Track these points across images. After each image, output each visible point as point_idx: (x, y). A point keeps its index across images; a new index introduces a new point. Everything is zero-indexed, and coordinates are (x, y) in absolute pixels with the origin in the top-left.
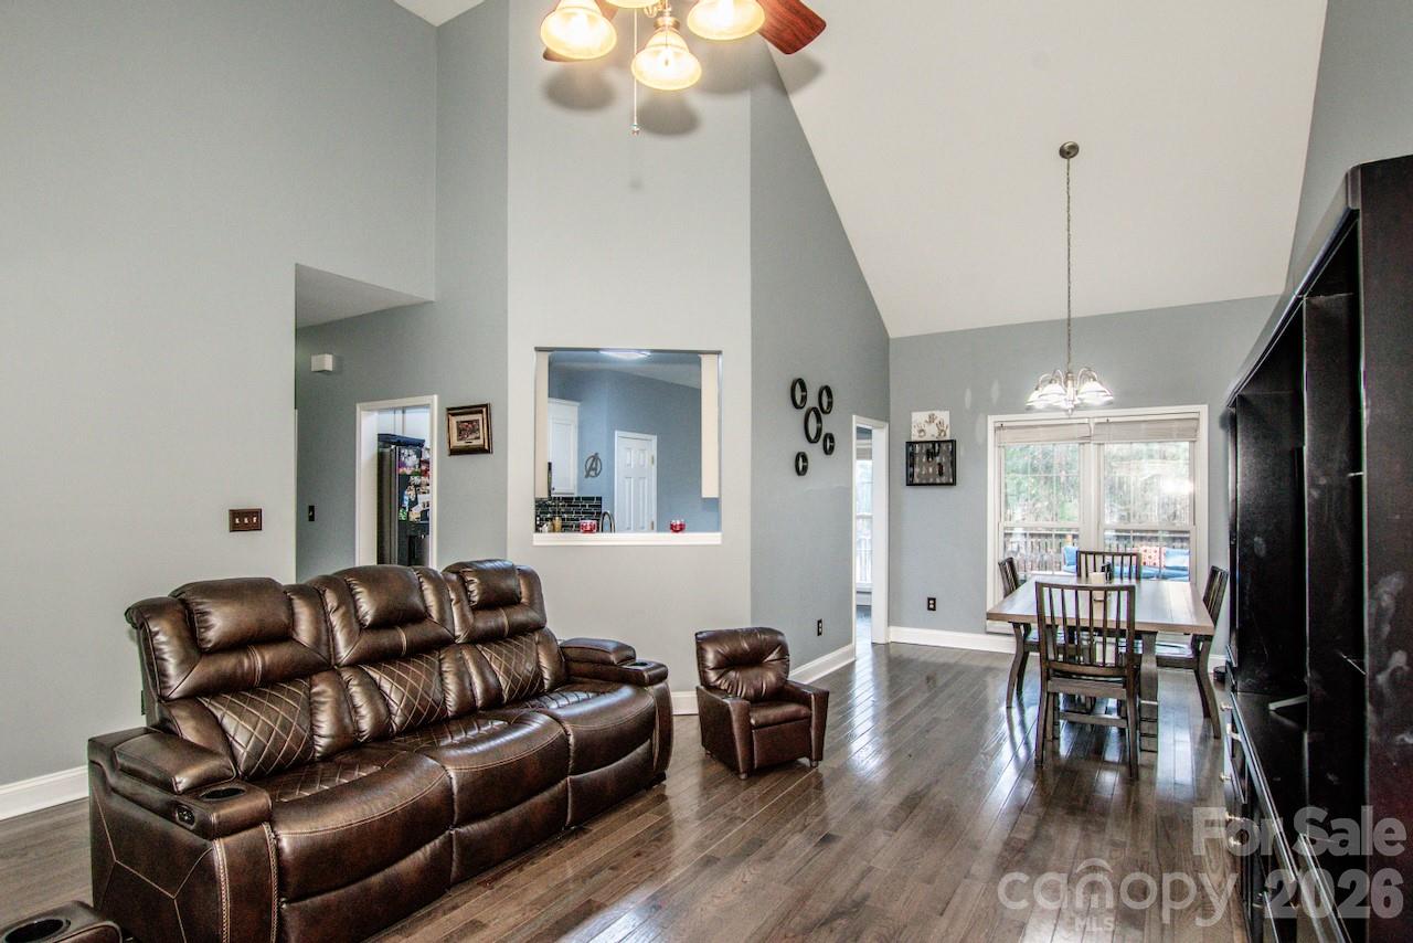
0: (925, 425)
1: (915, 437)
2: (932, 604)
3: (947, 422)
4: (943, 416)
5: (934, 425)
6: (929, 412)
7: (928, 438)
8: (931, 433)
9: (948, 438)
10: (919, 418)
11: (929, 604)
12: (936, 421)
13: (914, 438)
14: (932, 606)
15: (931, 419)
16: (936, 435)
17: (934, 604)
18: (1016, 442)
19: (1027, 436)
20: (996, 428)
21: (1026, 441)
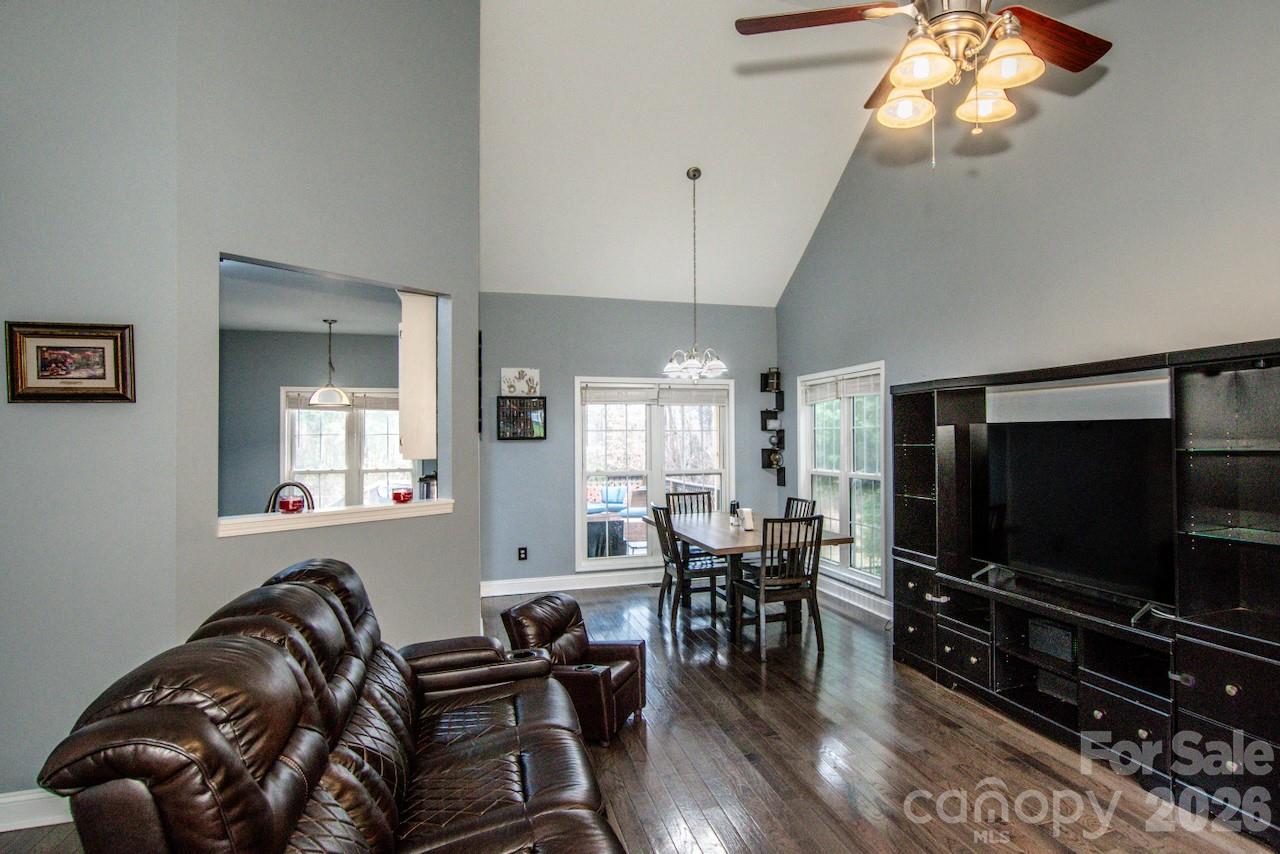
0: (513, 380)
1: (505, 392)
2: (523, 554)
3: (537, 379)
4: (534, 374)
5: (523, 382)
6: (520, 369)
7: (518, 393)
8: (521, 390)
9: (538, 394)
10: (509, 373)
11: (520, 554)
12: (527, 378)
13: (504, 394)
14: (523, 556)
15: (521, 376)
16: (526, 390)
17: (525, 554)
18: (598, 401)
19: (607, 396)
20: (582, 388)
21: (606, 401)
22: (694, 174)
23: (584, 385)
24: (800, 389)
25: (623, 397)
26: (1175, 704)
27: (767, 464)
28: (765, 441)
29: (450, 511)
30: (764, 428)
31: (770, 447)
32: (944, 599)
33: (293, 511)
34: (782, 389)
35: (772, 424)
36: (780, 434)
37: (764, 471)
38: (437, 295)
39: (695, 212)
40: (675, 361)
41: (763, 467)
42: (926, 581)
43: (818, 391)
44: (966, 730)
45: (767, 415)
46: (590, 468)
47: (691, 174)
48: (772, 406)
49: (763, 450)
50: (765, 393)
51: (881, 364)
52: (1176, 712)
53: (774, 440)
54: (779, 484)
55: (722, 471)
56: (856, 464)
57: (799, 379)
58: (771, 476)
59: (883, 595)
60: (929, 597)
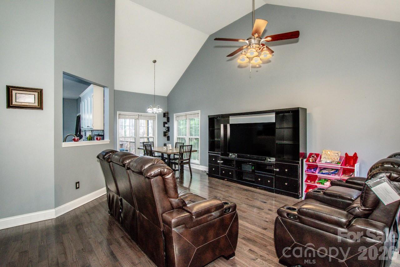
18: (123, 118)
19: (125, 117)
20: (119, 115)
21: (125, 118)
22: (155, 62)
23: (119, 114)
24: (175, 117)
25: (130, 117)
26: (275, 175)
27: (165, 135)
28: (164, 129)
29: (109, 143)
30: (164, 126)
31: (166, 131)
32: (222, 162)
33: (77, 141)
34: (169, 117)
35: (166, 125)
36: (168, 128)
37: (164, 137)
38: (104, 87)
39: (155, 71)
40: (150, 108)
41: (164, 136)
42: (216, 158)
43: (180, 118)
44: (231, 186)
45: (165, 123)
46: (120, 136)
47: (154, 62)
48: (166, 121)
49: (164, 132)
50: (164, 118)
51: (199, 111)
52: (275, 176)
53: (167, 129)
54: (167, 140)
55: (154, 137)
56: (191, 135)
57: (174, 114)
58: (166, 138)
59: (199, 164)
60: (218, 161)
